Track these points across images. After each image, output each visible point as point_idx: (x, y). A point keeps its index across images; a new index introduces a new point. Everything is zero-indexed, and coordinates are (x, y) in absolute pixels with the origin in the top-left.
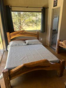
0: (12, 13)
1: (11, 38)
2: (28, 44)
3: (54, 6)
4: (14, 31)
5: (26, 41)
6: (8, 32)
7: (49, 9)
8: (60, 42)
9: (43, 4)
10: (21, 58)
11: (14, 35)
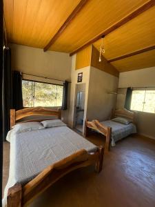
0: (23, 82)
1: (17, 119)
2: (46, 128)
3: (78, 82)
4: (23, 108)
5: (42, 122)
6: (13, 108)
7: (72, 84)
8: (89, 122)
9: (66, 78)
10: (43, 154)
11: (24, 113)
